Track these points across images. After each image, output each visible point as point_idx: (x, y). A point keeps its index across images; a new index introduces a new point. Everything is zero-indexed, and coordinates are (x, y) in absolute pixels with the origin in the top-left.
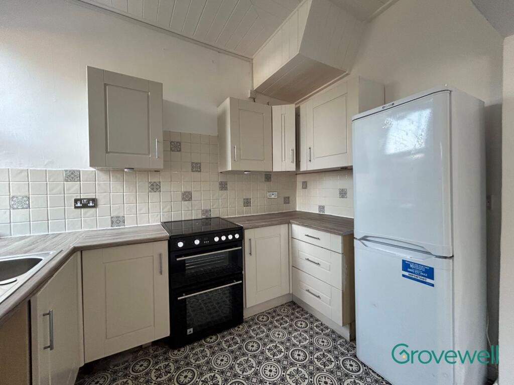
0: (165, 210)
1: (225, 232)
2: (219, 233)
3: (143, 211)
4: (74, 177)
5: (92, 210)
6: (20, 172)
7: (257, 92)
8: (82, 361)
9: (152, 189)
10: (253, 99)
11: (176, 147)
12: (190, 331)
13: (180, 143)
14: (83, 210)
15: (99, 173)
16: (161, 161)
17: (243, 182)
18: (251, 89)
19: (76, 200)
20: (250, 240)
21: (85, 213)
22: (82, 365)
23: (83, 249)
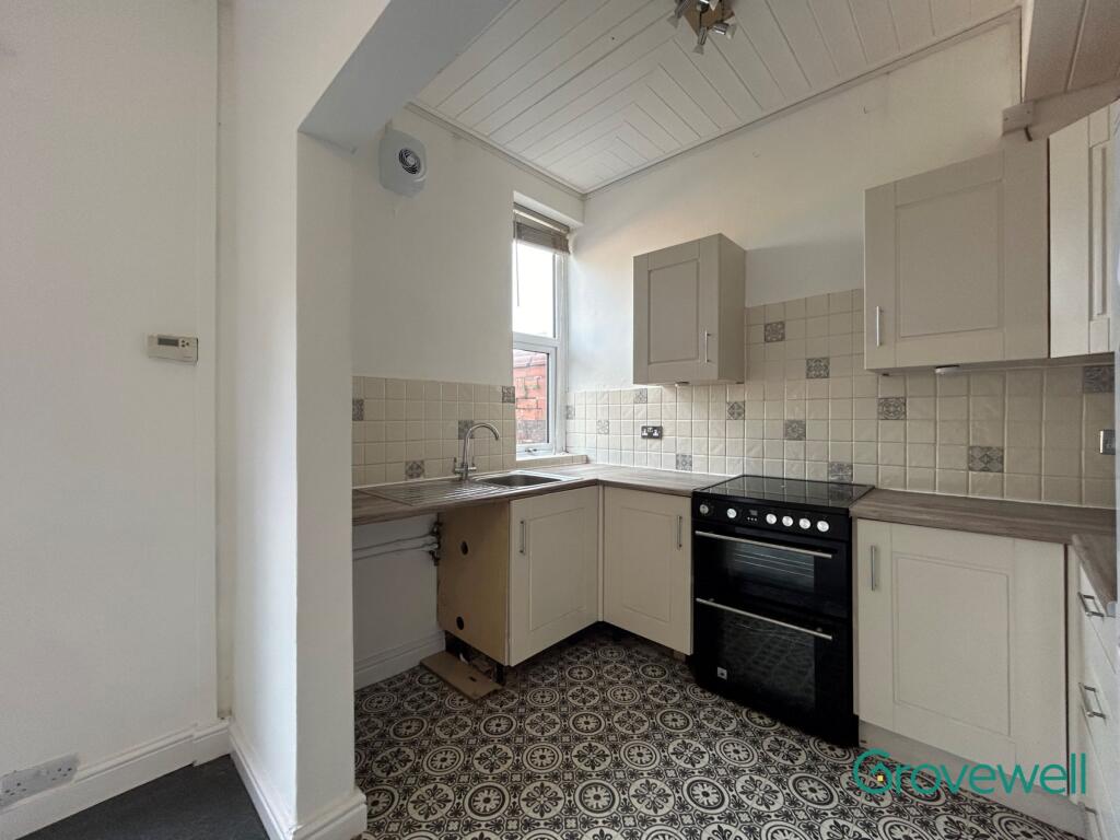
0: (752, 453)
1: (797, 510)
2: (781, 508)
3: (716, 451)
4: (641, 398)
5: (657, 442)
6: (604, 393)
7: (1036, 101)
8: (600, 614)
9: (732, 414)
10: (1023, 133)
11: (775, 332)
12: (722, 672)
13: (783, 324)
14: (650, 441)
15: (665, 390)
16: (715, 366)
17: (968, 396)
18: (1008, 105)
19: (643, 428)
20: (874, 550)
21: (651, 446)
22: (601, 620)
23: (605, 484)
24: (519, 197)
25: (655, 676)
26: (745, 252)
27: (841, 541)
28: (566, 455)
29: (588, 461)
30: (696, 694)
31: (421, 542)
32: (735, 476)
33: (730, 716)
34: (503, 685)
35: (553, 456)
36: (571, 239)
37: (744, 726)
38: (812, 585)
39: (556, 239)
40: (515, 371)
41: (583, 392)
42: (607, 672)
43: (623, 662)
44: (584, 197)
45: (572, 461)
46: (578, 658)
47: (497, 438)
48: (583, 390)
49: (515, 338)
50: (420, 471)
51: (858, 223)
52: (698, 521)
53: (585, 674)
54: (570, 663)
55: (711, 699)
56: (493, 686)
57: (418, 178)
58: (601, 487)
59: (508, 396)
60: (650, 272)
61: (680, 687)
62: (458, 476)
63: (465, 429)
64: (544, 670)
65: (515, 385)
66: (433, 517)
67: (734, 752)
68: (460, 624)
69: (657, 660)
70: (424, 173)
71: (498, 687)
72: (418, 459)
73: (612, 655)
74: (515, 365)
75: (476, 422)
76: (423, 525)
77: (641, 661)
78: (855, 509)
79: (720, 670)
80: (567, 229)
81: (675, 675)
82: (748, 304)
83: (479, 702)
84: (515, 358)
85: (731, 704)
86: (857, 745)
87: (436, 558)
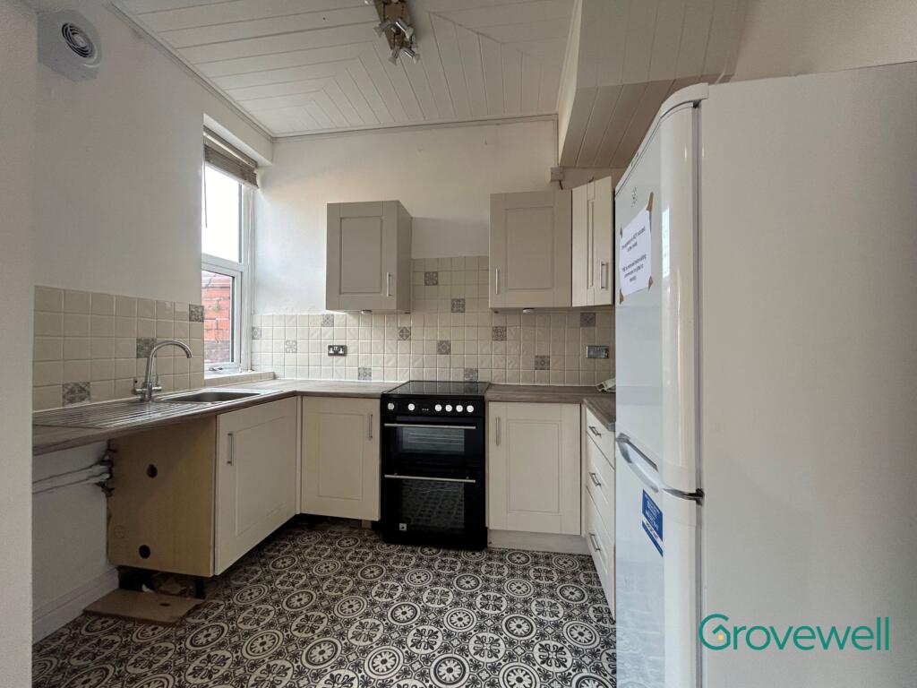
0: (416, 364)
1: (454, 400)
2: (444, 400)
3: (391, 363)
4: (328, 321)
5: (342, 358)
6: (292, 316)
7: (564, 168)
8: (298, 508)
9: (402, 336)
10: (558, 183)
11: (432, 279)
12: (403, 527)
13: (437, 273)
14: (335, 358)
15: (348, 315)
16: (394, 300)
17: (535, 326)
18: (553, 166)
19: (330, 347)
20: (498, 420)
21: (337, 361)
22: (298, 513)
23: (303, 394)
24: (209, 121)
25: (350, 546)
26: (412, 218)
27: (480, 418)
28: (253, 373)
29: (275, 377)
30: (384, 549)
31: (84, 475)
32: (404, 382)
33: (410, 555)
34: (204, 598)
35: (238, 374)
36: (259, 174)
37: (421, 559)
38: (463, 450)
39: (245, 171)
40: (203, 290)
41: (268, 315)
42: (309, 555)
43: (321, 543)
44: (274, 140)
45: (261, 377)
46: (279, 551)
47: (188, 355)
48: (271, 314)
49: (203, 259)
50: (84, 394)
51: (486, 215)
52: (386, 416)
53: (288, 562)
54: (272, 557)
55: (395, 549)
56: (191, 603)
57: (88, 64)
58: (299, 398)
59: (197, 315)
60: (341, 219)
61: (371, 548)
62: (139, 397)
63: (145, 348)
64: (245, 571)
65: (203, 304)
66: (103, 444)
67: (418, 579)
68: (145, 552)
69: (350, 533)
70: (97, 62)
71: (199, 601)
72: (81, 380)
73: (309, 541)
74: (203, 285)
75: (159, 340)
76: (89, 455)
77: (336, 538)
78: (488, 395)
79: (401, 525)
80: (256, 164)
81: (365, 541)
82: (413, 256)
83: (180, 623)
84: (203, 278)
85: (409, 548)
86: (486, 546)
87: (107, 488)
